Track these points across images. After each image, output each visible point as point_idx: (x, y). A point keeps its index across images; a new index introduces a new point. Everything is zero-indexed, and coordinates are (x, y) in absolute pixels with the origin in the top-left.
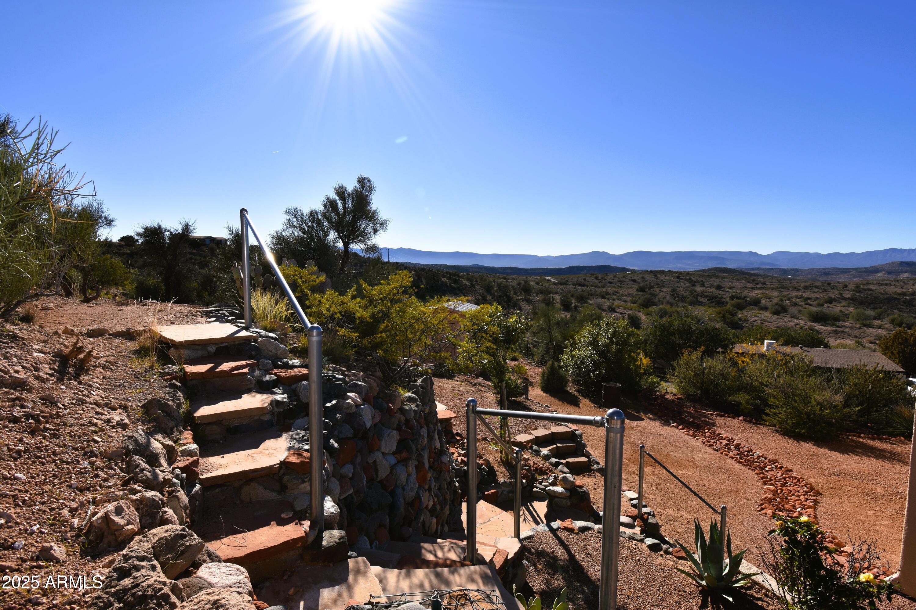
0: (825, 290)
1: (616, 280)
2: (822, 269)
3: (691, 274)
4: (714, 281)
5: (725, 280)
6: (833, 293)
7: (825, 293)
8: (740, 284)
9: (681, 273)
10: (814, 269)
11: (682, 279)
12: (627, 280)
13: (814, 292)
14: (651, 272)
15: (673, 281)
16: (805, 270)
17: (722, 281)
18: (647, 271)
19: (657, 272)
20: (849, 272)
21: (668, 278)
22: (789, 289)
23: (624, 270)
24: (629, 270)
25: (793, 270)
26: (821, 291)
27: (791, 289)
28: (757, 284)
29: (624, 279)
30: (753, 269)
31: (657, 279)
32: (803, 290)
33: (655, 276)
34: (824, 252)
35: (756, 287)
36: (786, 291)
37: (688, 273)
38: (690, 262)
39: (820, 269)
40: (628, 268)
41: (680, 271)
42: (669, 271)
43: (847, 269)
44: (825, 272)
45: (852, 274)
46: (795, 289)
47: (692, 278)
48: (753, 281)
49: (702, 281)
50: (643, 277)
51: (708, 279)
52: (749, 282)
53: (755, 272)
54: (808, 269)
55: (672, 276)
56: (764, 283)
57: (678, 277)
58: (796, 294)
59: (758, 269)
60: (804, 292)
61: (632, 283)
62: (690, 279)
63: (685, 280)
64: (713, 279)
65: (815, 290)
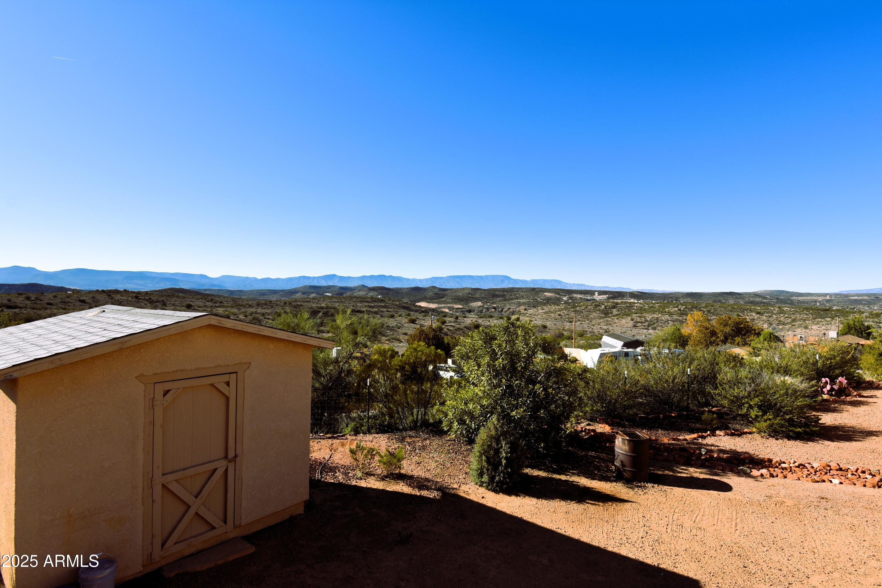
0: (272, 307)
1: (58, 300)
2: (260, 290)
3: (150, 295)
4: (175, 301)
5: (186, 299)
6: (278, 309)
7: (272, 308)
8: (200, 303)
9: (139, 293)
10: (253, 290)
11: (141, 299)
12: (72, 301)
13: (265, 308)
14: (103, 291)
15: (131, 301)
16: (247, 291)
17: (183, 300)
18: (98, 291)
19: (110, 291)
20: (278, 293)
21: (125, 298)
22: (245, 307)
23: (62, 289)
24: (69, 290)
25: (238, 291)
26: (269, 307)
27: (247, 306)
28: (216, 303)
29: (68, 300)
30: (205, 290)
31: (112, 299)
32: (256, 307)
33: (109, 296)
34: (259, 277)
35: (215, 306)
36: (243, 309)
37: (147, 293)
38: (142, 282)
39: (258, 290)
40: (68, 287)
41: (134, 291)
42: (125, 290)
43: (277, 290)
44: (262, 293)
45: (280, 295)
46: (250, 306)
47: (152, 298)
48: (212, 300)
49: (163, 301)
50: (93, 298)
51: (169, 299)
52: (208, 301)
53: (208, 292)
54: (250, 291)
55: (129, 296)
56: (221, 302)
57: (137, 297)
58: (252, 310)
59: (209, 290)
60: (257, 309)
61: (81, 304)
62: (150, 299)
63: (144, 299)
64: (174, 299)
65: (265, 306)
